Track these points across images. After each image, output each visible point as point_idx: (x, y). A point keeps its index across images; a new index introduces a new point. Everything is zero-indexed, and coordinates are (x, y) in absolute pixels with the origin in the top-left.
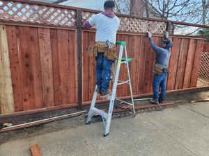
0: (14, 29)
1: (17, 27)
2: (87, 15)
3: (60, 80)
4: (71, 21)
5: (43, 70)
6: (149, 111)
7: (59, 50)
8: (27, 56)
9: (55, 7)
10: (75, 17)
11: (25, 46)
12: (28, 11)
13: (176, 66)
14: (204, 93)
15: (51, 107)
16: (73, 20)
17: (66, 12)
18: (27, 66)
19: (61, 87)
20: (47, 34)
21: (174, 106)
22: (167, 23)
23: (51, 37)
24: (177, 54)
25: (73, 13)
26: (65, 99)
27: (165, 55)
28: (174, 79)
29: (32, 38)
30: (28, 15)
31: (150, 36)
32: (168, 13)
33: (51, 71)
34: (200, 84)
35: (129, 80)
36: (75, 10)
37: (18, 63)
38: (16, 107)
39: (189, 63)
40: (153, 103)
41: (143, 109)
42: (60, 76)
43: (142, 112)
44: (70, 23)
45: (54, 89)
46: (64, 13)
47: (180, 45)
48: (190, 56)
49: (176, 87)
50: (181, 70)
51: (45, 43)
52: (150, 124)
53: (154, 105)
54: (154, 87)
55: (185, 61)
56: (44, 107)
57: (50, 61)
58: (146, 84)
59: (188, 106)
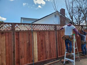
0: (39, 33)
1: (39, 32)
2: (58, 26)
3: (51, 48)
5: (46, 45)
8: (42, 41)
11: (41, 38)
12: (42, 27)
15: (48, 59)
17: (52, 26)
18: (42, 44)
19: (51, 51)
20: (47, 33)
23: (48, 34)
25: (54, 26)
26: (52, 55)
27: (85, 37)
29: (43, 35)
30: (42, 28)
33: (48, 45)
35: (77, 47)
36: (55, 25)
37: (39, 43)
38: (38, 59)
40: (83, 55)
42: (51, 47)
44: (53, 29)
51: (47, 36)
53: (84, 56)
56: (46, 59)
57: (48, 42)
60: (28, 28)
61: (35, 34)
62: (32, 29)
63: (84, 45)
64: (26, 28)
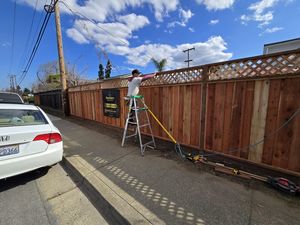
60: (241, 72)
61: (262, 87)
62: (254, 73)
64: (233, 72)
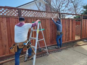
2: (24, 11)
4: (16, 14)
5: (3, 37)
6: (55, 52)
7: (11, 27)
9: (8, 8)
10: (18, 12)
13: (65, 31)
14: (78, 42)
16: (17, 13)
17: (14, 10)
20: (5, 20)
21: (66, 49)
22: (59, 14)
23: (7, 21)
24: (65, 26)
25: (17, 10)
28: (65, 37)
31: (53, 19)
32: (59, 10)
33: (7, 37)
34: (77, 38)
35: (44, 38)
39: (71, 29)
41: (52, 51)
43: (52, 53)
44: (16, 15)
45: (9, 45)
46: (12, 11)
47: (66, 22)
48: (71, 27)
49: (67, 40)
50: (68, 33)
52: (55, 59)
53: (58, 49)
54: (57, 41)
55: (69, 29)
57: (7, 32)
58: (53, 40)
59: (72, 48)
63: (60, 36)
